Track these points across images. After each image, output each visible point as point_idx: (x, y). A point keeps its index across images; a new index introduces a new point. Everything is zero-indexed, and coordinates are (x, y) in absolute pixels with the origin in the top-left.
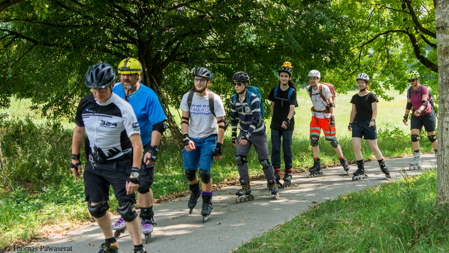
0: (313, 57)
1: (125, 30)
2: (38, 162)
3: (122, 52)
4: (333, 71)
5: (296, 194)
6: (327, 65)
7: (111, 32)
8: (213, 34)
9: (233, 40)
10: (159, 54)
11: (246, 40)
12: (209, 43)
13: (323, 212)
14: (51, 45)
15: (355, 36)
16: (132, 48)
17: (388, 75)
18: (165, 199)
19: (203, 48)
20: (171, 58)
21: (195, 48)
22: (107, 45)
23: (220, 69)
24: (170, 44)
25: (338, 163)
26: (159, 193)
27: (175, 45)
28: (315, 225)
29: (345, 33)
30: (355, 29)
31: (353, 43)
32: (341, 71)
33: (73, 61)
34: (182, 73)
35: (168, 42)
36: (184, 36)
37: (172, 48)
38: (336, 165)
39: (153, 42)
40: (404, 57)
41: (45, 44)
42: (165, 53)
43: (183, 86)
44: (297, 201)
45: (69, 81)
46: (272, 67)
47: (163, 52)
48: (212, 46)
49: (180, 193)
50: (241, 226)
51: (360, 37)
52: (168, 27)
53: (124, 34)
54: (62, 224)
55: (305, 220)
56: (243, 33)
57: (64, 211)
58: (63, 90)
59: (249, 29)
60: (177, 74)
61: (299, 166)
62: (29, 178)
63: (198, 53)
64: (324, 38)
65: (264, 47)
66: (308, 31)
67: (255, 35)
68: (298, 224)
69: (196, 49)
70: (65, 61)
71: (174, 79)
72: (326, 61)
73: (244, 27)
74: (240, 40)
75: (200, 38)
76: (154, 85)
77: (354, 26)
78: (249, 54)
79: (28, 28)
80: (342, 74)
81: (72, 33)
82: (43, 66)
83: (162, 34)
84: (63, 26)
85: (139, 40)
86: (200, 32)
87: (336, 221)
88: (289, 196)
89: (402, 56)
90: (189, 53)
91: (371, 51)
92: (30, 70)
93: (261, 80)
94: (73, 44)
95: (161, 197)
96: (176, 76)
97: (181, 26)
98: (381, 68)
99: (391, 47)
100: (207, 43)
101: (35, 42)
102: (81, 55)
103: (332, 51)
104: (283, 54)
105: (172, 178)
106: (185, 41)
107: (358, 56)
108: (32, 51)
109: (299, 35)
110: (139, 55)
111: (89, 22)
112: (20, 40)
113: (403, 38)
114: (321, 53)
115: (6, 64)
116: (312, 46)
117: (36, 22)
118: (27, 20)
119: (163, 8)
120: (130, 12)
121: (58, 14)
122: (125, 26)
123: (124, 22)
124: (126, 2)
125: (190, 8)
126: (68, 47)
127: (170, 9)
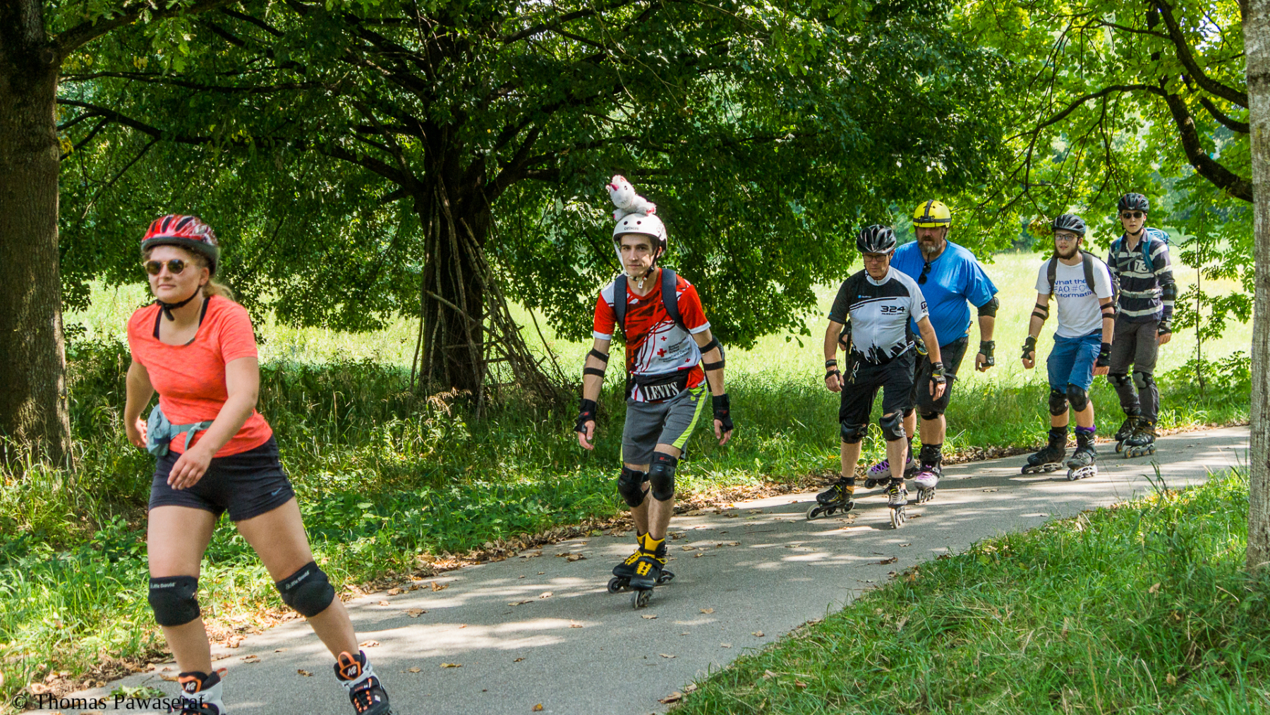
0: (899, 164)
1: (391, 97)
3: (383, 157)
4: (954, 200)
5: (853, 537)
6: (937, 185)
7: (353, 102)
8: (628, 104)
9: (679, 119)
10: (481, 160)
11: (715, 118)
12: (616, 128)
13: (930, 588)
14: (197, 141)
15: (1016, 102)
16: (408, 146)
17: (1107, 209)
18: (500, 552)
19: (600, 143)
20: (514, 171)
21: (578, 144)
22: (342, 140)
24: (510, 132)
25: (969, 454)
26: (483, 536)
27: (522, 134)
28: (907, 624)
29: (987, 96)
30: (1016, 83)
31: (1010, 124)
32: (976, 199)
33: (253, 183)
34: (543, 210)
35: (505, 128)
36: (548, 110)
37: (514, 145)
38: (964, 458)
39: (465, 128)
40: (1153, 156)
41: (180, 139)
42: (498, 158)
43: (544, 246)
44: (857, 558)
45: (244, 236)
46: (787, 192)
47: (490, 158)
48: (622, 137)
49: (537, 536)
50: (705, 625)
51: (1031, 107)
52: (504, 86)
53: (388, 109)
54: (227, 617)
55: (879, 610)
56: (707, 99)
57: (232, 582)
58: (229, 259)
59: (723, 90)
60: (529, 213)
62: (139, 494)
63: (584, 156)
64: (929, 110)
65: (764, 138)
66: (885, 92)
67: (739, 106)
68: (859, 619)
69: (581, 146)
70: (233, 183)
71: (520, 226)
72: (934, 173)
73: (710, 83)
74: (698, 120)
75: (592, 117)
76: (468, 244)
77: (1012, 77)
78: (723, 158)
79: (137, 97)
80: (980, 208)
81: (250, 108)
82: (174, 198)
83: (487, 107)
84: (229, 90)
85: (427, 125)
86: (592, 98)
87: (966, 612)
88: (836, 545)
89: (1148, 156)
90: (562, 157)
91: (1059, 144)
92: (142, 207)
93: (757, 227)
94: (254, 138)
95: (488, 544)
96: (527, 219)
97: (540, 85)
98: (1088, 192)
99: (1117, 133)
100: (609, 128)
101: (156, 134)
102: (274, 167)
103: (952, 145)
104: (815, 154)
105: (516, 494)
106: (552, 125)
107: (1024, 158)
108: (148, 157)
109: (860, 102)
110: (428, 163)
111: (296, 76)
112: (115, 129)
113: (1150, 105)
114: (924, 150)
115: (79, 192)
116: (897, 134)
117: (157, 81)
118: (135, 75)
119: (492, 35)
120: (403, 50)
121: (215, 59)
122: (391, 87)
123: (387, 77)
124: (393, 23)
125: (565, 34)
126: (241, 146)
127: (509, 40)
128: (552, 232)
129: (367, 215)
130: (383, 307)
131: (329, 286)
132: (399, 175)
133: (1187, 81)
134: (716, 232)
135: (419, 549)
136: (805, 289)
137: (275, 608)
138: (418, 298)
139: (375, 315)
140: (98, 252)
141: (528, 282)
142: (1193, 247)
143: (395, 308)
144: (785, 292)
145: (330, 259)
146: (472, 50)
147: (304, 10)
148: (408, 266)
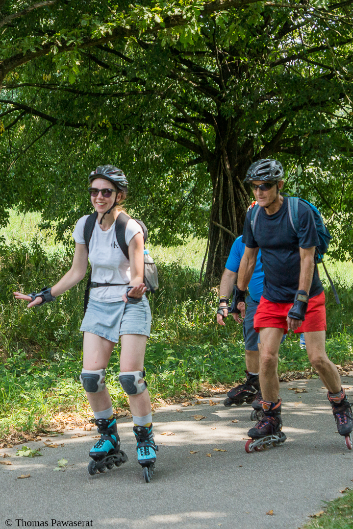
1: (196, 100)
2: (49, 312)
3: (190, 137)
7: (173, 103)
8: (347, 106)
10: (251, 140)
12: (339, 121)
14: (78, 126)
16: (205, 130)
19: (329, 130)
20: (272, 147)
21: (314, 131)
22: (165, 126)
24: (270, 122)
27: (278, 125)
33: (109, 152)
34: (289, 172)
35: (267, 121)
36: (296, 109)
37: (273, 131)
39: (242, 119)
41: (68, 124)
42: (262, 139)
47: (257, 139)
48: (343, 127)
52: (268, 94)
53: (195, 107)
63: (319, 138)
69: (317, 132)
70: (97, 151)
75: (324, 114)
76: (240, 193)
79: (43, 98)
81: (110, 105)
82: (61, 160)
83: (257, 108)
84: (98, 95)
85: (218, 118)
86: (324, 102)
90: (304, 138)
92: (42, 165)
94: (112, 124)
97: (292, 93)
100: (335, 121)
101: (53, 121)
102: (123, 142)
106: (297, 119)
108: (48, 135)
110: (217, 142)
111: (139, 87)
112: (29, 118)
117: (55, 89)
118: (43, 85)
119: (263, 62)
120: (205, 70)
121: (91, 75)
122: (196, 94)
123: (194, 87)
124: (201, 54)
125: (309, 61)
126: (104, 129)
127: (273, 65)
128: (295, 186)
129: (177, 173)
130: (185, 231)
131: (152, 217)
132: (199, 149)
135: (202, 380)
138: (207, 226)
139: (179, 236)
143: (191, 232)
145: (153, 200)
146: (249, 70)
147: (146, 47)
148: (201, 206)
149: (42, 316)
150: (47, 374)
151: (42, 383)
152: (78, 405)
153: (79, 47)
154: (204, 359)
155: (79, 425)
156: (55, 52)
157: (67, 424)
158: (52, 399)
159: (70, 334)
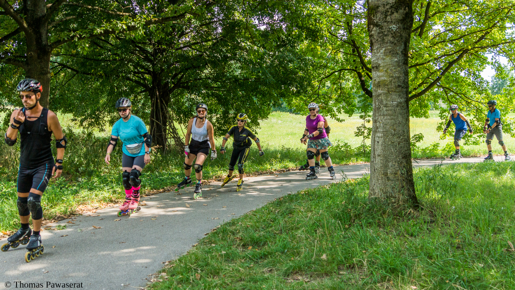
0: (283, 88)
1: (143, 64)
2: (76, 159)
3: (141, 81)
4: (298, 98)
6: (293, 94)
7: (133, 65)
8: (209, 68)
9: (223, 73)
10: (168, 82)
11: (233, 73)
12: (206, 75)
13: (285, 202)
14: (88, 74)
15: (316, 72)
16: (148, 78)
17: (340, 102)
18: (169, 190)
19: (201, 79)
20: (177, 86)
22: (129, 75)
23: (213, 95)
24: (176, 75)
26: (164, 185)
27: (180, 76)
28: (278, 212)
29: (308, 70)
30: (316, 67)
31: (314, 78)
32: (304, 98)
33: (104, 86)
34: (185, 97)
35: (174, 74)
36: (187, 69)
37: (177, 78)
39: (163, 73)
40: (353, 88)
41: (84, 73)
42: (172, 82)
43: (184, 107)
44: (266, 194)
45: (101, 101)
46: (252, 94)
47: (170, 82)
48: (207, 78)
50: (224, 210)
51: (320, 74)
53: (142, 67)
54: (92, 205)
55: (271, 208)
56: (231, 68)
57: (94, 195)
58: (96, 108)
59: (236, 65)
60: (181, 98)
61: (270, 169)
62: (69, 171)
63: (197, 82)
64: (292, 73)
65: (246, 79)
66: (280, 68)
67: (240, 70)
68: (265, 210)
69: (196, 79)
70: (98, 86)
71: (178, 101)
72: (293, 91)
73: (232, 64)
74: (228, 74)
75: (199, 72)
76: (163, 106)
77: (315, 65)
78: (235, 84)
79: (72, 61)
80: (305, 101)
81: (104, 65)
82: (82, 90)
83: (170, 68)
84: (98, 60)
85: (154, 72)
86: (199, 66)
87: (294, 209)
88: (261, 190)
89: (352, 88)
90: (191, 82)
91: (328, 84)
93: (244, 104)
94: (105, 74)
95: (165, 188)
97: (185, 62)
98: (335, 97)
99: (344, 81)
100: (204, 75)
101: (77, 72)
102: (110, 82)
103: (298, 83)
104: (260, 84)
105: (174, 175)
106: (188, 74)
107: (318, 87)
108: (75, 78)
109: (273, 71)
110: (153, 83)
111: (117, 57)
112: (66, 70)
113: (352, 75)
114: (289, 85)
115: (55, 87)
116: (283, 79)
117: (78, 57)
118: (72, 55)
119: (172, 48)
120: (147, 51)
121: (95, 52)
122: (144, 61)
123: (143, 58)
124: (145, 44)
125: (192, 49)
126: (101, 76)
127: (177, 49)
128: (187, 103)
129: (135, 96)
132: (145, 86)
133: (362, 68)
134: (232, 105)
135: (146, 188)
136: (256, 121)
137: (106, 203)
138: (149, 120)
140: (59, 104)
141: (180, 116)
142: (363, 114)
144: (251, 122)
146: (166, 52)
147: (120, 39)
148: (146, 111)
149: (73, 161)
150: (75, 188)
151: (72, 192)
152: (89, 201)
153: (88, 38)
154: (147, 179)
155: (90, 210)
156: (76, 40)
157: (84, 210)
158: (77, 199)
159: (86, 169)
